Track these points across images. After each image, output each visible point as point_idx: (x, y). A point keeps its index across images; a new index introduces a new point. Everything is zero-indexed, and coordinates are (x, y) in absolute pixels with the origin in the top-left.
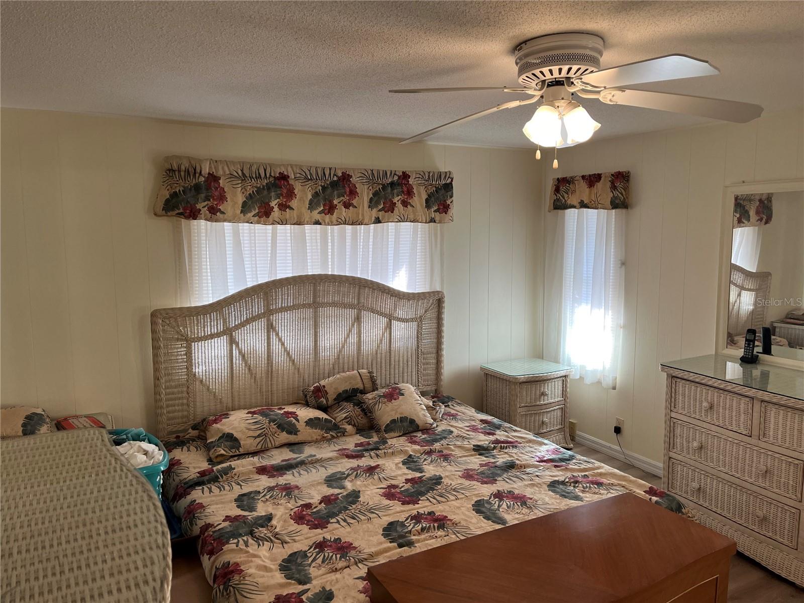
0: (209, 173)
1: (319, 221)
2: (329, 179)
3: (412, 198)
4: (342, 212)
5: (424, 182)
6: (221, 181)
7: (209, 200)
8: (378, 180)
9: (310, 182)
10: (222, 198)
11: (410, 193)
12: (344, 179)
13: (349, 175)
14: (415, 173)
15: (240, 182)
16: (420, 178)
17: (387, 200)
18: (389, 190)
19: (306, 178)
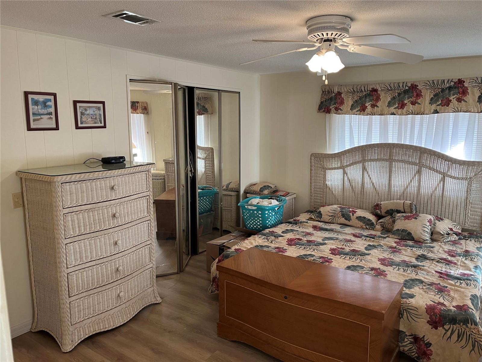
0: (338, 92)
1: (394, 113)
2: (403, 88)
3: (466, 96)
4: (411, 107)
5: (477, 84)
6: (342, 95)
7: (336, 104)
8: (438, 86)
9: (390, 91)
11: (465, 93)
12: (413, 88)
13: (416, 85)
14: (469, 78)
15: (352, 94)
16: (473, 82)
17: (445, 98)
18: (447, 91)
19: (388, 89)
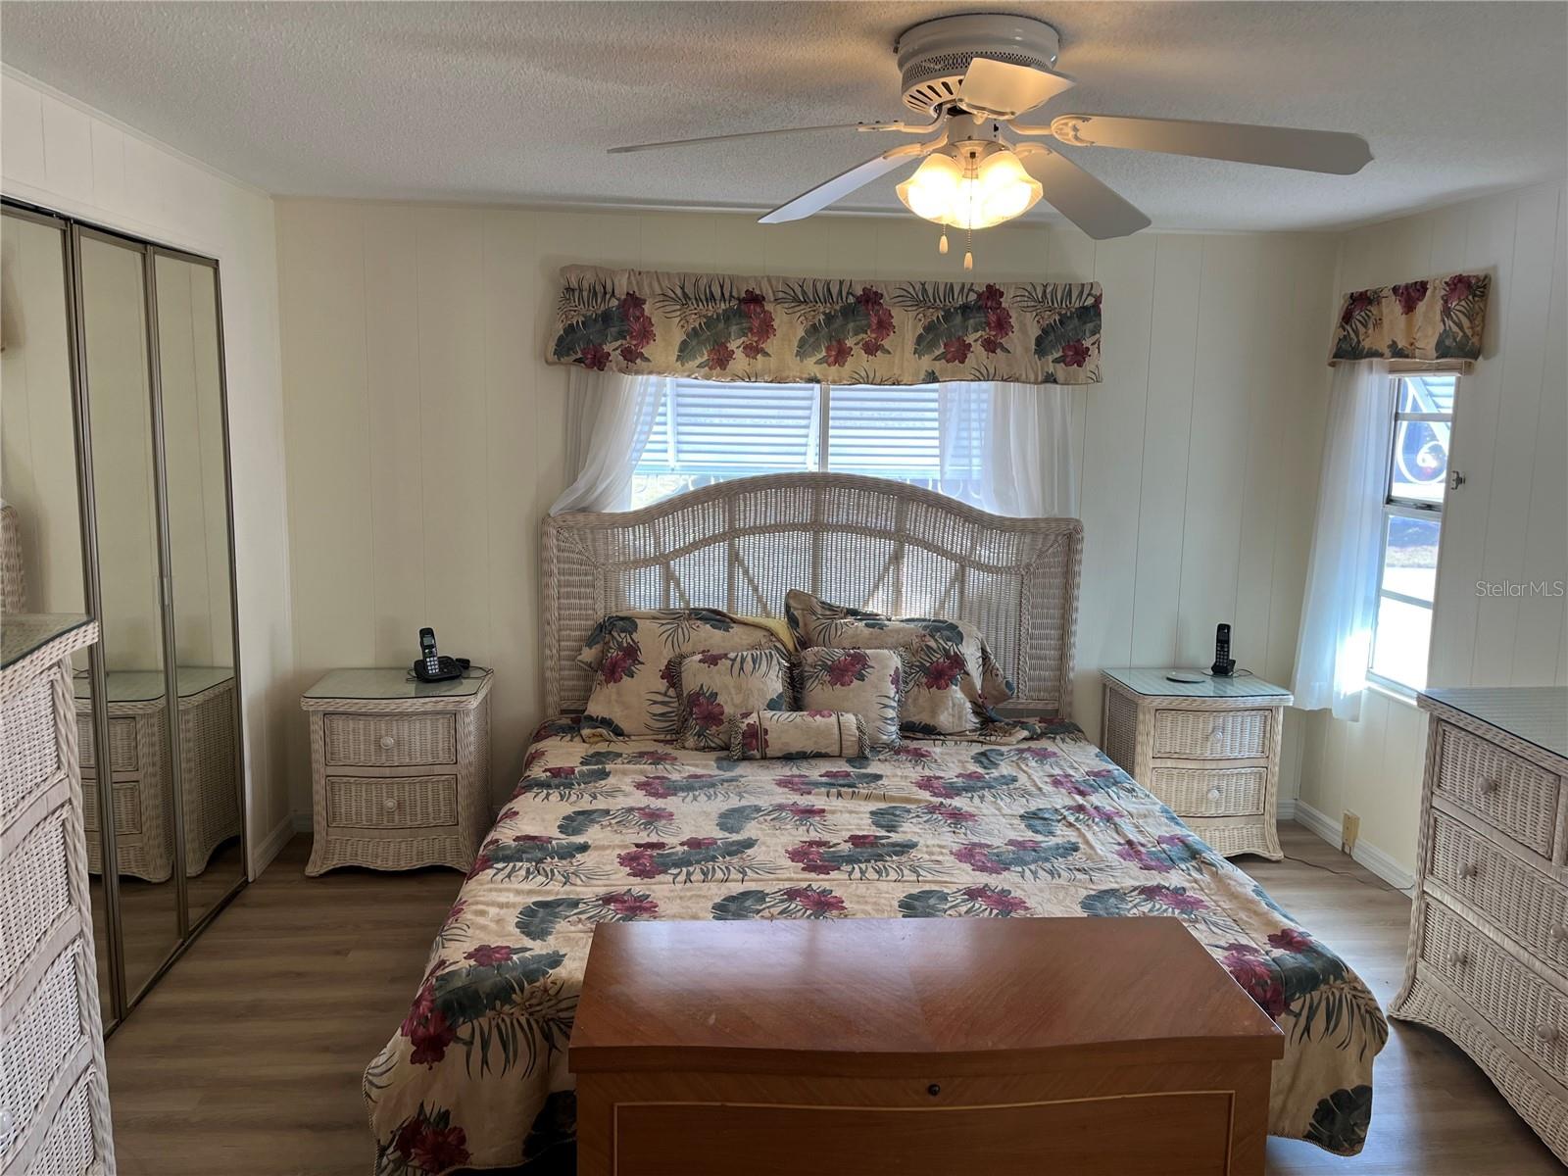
0: (628, 293)
1: (816, 377)
2: (840, 301)
3: (1007, 334)
4: (859, 360)
5: (1033, 304)
6: (646, 307)
7: (625, 338)
8: (935, 301)
9: (803, 307)
10: (646, 334)
11: (1002, 325)
12: (867, 302)
13: (876, 293)
14: (1014, 286)
15: (679, 307)
16: (1024, 296)
17: (954, 339)
18: (958, 319)
19: (796, 299)
